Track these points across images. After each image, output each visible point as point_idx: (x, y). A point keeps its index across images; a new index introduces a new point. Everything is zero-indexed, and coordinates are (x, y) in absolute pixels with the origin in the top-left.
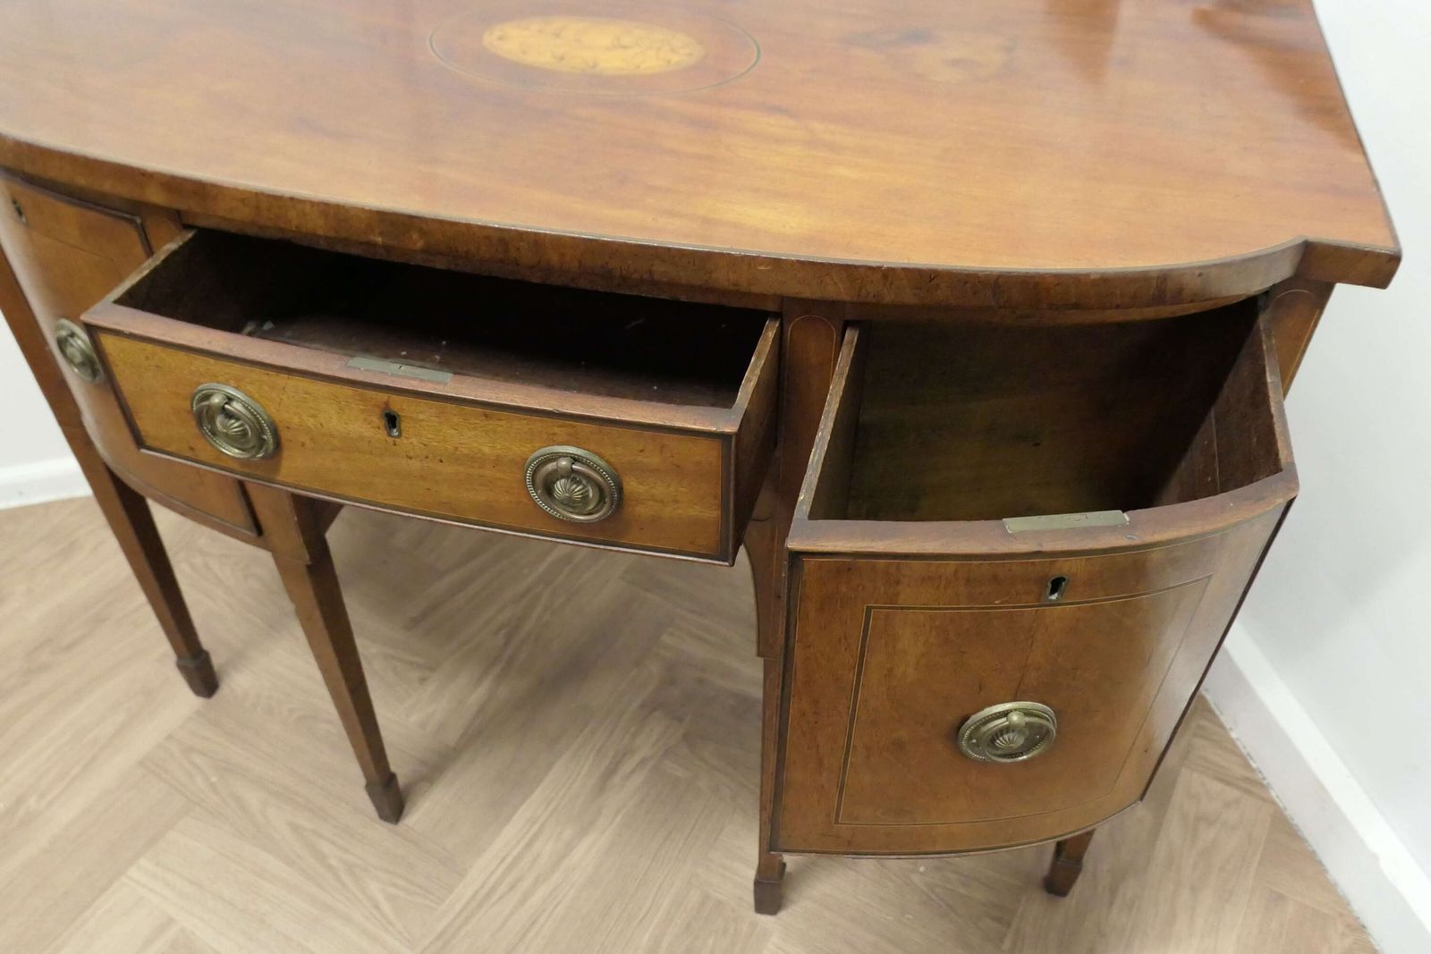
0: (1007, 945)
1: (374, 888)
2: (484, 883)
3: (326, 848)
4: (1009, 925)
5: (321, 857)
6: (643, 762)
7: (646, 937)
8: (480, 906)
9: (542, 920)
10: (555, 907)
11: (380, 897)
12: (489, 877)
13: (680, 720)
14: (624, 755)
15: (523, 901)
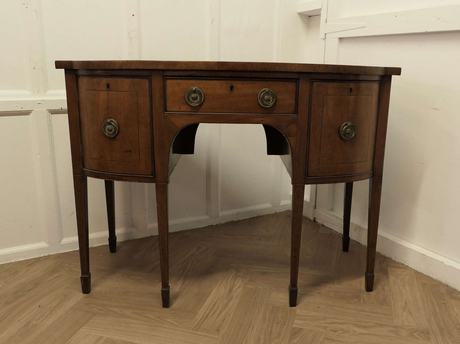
0: (362, 301)
1: (169, 320)
2: (204, 314)
3: (148, 315)
4: (361, 298)
5: (149, 317)
6: (239, 287)
7: (261, 316)
8: (206, 318)
9: (227, 318)
10: (229, 315)
11: (172, 322)
12: (205, 313)
13: (246, 278)
14: (233, 286)
15: (219, 315)
